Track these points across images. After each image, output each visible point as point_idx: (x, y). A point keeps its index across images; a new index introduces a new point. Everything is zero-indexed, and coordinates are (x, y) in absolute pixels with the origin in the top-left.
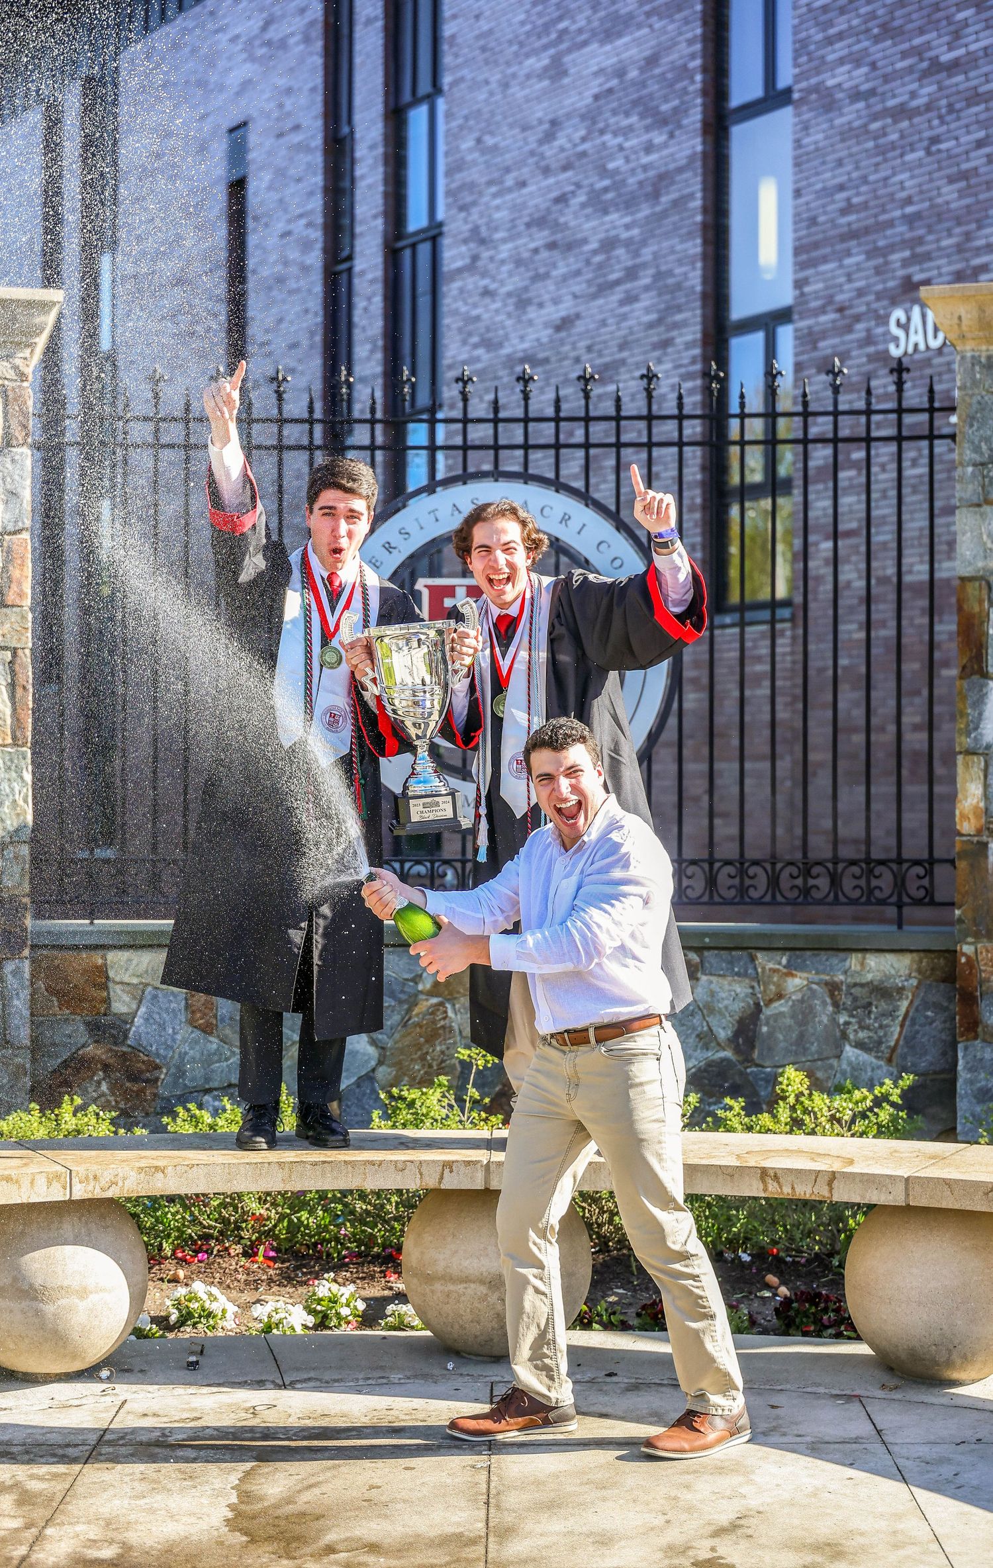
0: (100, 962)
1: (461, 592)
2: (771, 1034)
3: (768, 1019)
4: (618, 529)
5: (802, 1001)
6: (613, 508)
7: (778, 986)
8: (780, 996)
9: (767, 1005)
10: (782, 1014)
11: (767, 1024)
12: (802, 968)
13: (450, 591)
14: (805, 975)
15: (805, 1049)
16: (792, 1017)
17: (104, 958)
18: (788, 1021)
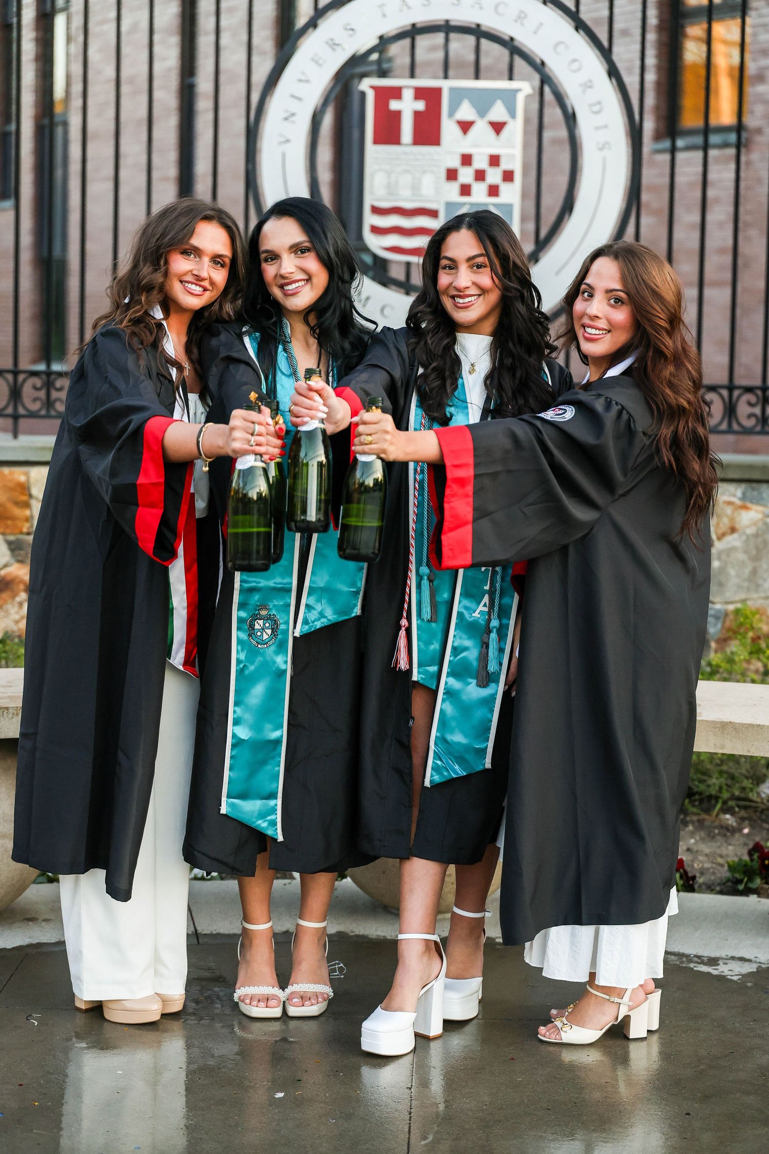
0: (23, 479)
1: (408, 94)
2: (722, 570)
3: (720, 553)
4: (577, 29)
5: (756, 535)
6: (573, 8)
7: (732, 519)
8: (733, 530)
9: (719, 539)
10: (733, 549)
11: (719, 558)
12: (759, 501)
13: (396, 93)
14: (760, 508)
15: (758, 586)
16: (746, 552)
17: (27, 474)
18: (741, 556)
